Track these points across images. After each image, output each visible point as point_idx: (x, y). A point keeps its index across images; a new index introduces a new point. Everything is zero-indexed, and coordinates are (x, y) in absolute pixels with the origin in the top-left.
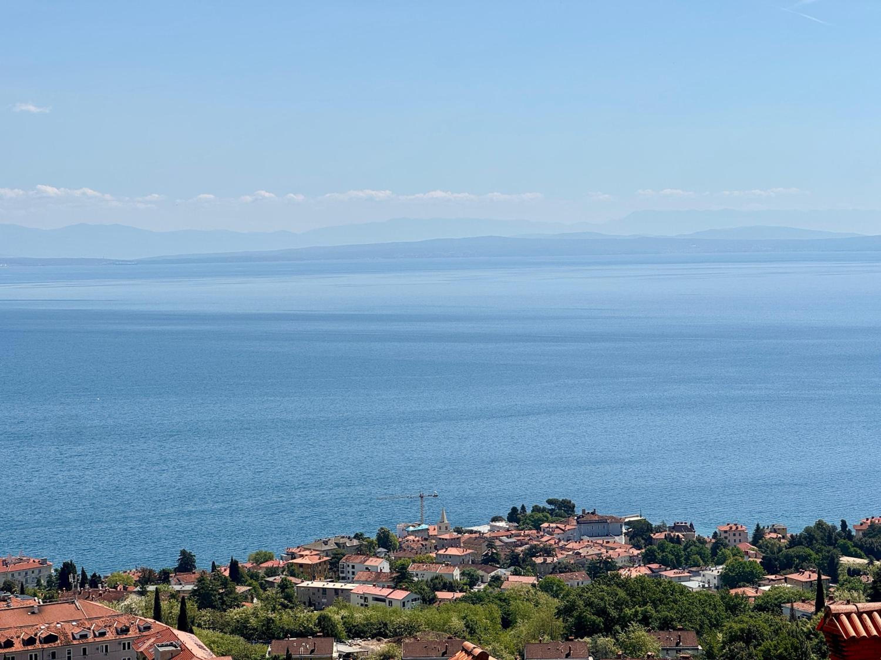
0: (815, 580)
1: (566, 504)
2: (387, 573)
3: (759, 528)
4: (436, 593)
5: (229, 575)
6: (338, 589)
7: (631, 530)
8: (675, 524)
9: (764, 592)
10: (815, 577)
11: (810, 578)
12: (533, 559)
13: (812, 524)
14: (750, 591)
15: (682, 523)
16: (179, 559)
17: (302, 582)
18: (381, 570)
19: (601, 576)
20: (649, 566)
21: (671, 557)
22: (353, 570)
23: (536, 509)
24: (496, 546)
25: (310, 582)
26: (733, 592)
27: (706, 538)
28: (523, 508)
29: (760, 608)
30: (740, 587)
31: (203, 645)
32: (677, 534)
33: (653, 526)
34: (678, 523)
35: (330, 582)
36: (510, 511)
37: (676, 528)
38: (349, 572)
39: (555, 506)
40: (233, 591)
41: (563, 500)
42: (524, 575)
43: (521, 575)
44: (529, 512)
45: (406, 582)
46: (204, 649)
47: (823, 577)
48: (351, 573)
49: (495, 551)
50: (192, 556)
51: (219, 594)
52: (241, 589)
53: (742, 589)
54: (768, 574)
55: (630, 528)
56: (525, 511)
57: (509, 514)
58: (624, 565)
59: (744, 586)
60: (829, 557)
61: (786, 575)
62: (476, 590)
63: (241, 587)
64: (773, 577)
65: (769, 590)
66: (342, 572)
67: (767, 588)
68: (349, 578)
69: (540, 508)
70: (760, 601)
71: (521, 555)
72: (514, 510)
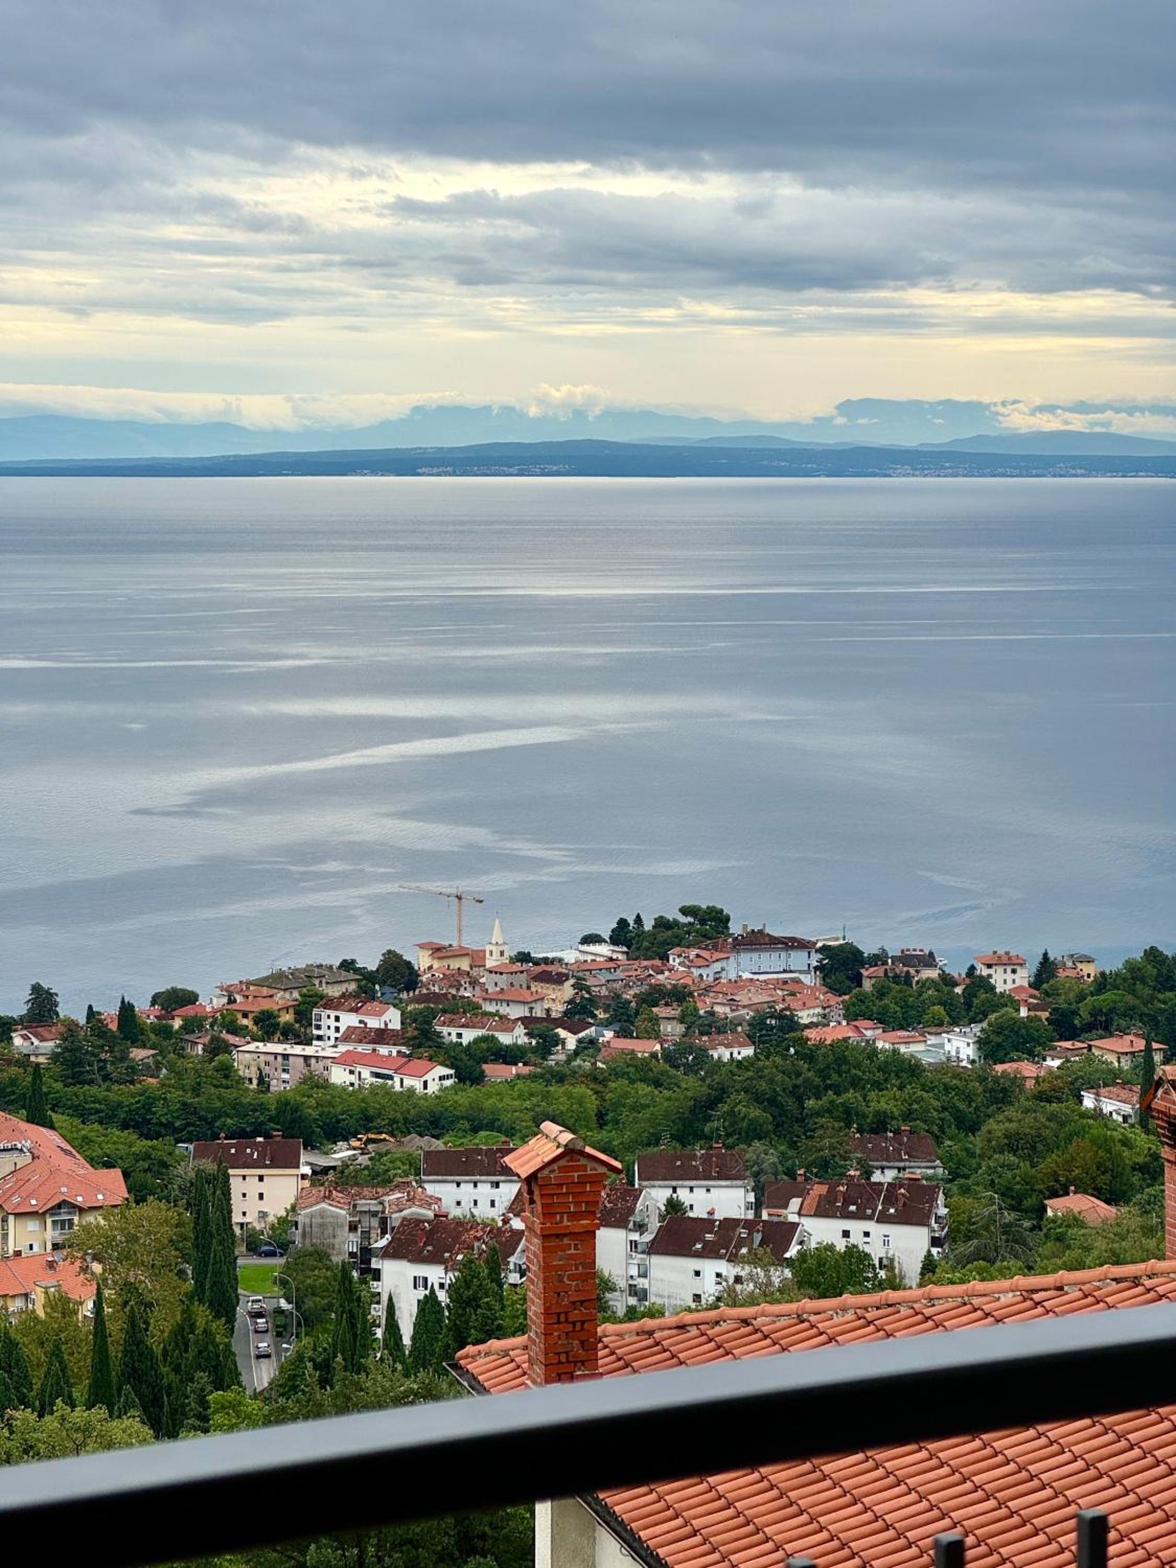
0: (1141, 1051)
1: (714, 914)
2: (398, 1031)
3: (1048, 959)
4: (484, 1066)
5: (118, 1028)
6: (311, 1057)
7: (826, 961)
8: (902, 951)
9: (1050, 1070)
10: (1140, 1044)
11: (1132, 1046)
12: (655, 1010)
13: (1138, 955)
14: (1028, 1069)
15: (915, 950)
16: (29, 1001)
17: (248, 1043)
18: (386, 1025)
19: (771, 1040)
20: (854, 1023)
21: (893, 1007)
22: (337, 1024)
23: (661, 923)
24: (589, 987)
25: (260, 1044)
26: (999, 1068)
27: (956, 975)
28: (638, 920)
29: (1042, 1097)
30: (1012, 1060)
31: (69, 1148)
32: (905, 969)
33: (866, 955)
34: (908, 950)
35: (296, 1044)
36: (615, 925)
37: (906, 959)
38: (329, 1027)
39: (695, 918)
40: (124, 1058)
41: (708, 908)
42: (637, 1038)
43: (632, 1037)
44: (648, 925)
45: (430, 1047)
46: (74, 1157)
47: (1155, 1046)
48: (333, 1029)
49: (587, 996)
50: (51, 995)
51: (100, 1061)
52: (138, 1054)
53: (1014, 1065)
54: (1060, 1040)
55: (824, 959)
56: (642, 926)
57: (613, 931)
58: (812, 1023)
59: (1020, 1059)
60: (1165, 1010)
61: (1091, 1040)
62: (553, 1063)
63: (140, 1050)
64: (1068, 1044)
65: (1058, 1068)
66: (318, 1027)
67: (1056, 1063)
68: (329, 1038)
69: (669, 921)
70: (1045, 1086)
71: (633, 1004)
72: (623, 923)
